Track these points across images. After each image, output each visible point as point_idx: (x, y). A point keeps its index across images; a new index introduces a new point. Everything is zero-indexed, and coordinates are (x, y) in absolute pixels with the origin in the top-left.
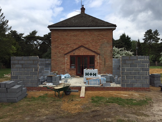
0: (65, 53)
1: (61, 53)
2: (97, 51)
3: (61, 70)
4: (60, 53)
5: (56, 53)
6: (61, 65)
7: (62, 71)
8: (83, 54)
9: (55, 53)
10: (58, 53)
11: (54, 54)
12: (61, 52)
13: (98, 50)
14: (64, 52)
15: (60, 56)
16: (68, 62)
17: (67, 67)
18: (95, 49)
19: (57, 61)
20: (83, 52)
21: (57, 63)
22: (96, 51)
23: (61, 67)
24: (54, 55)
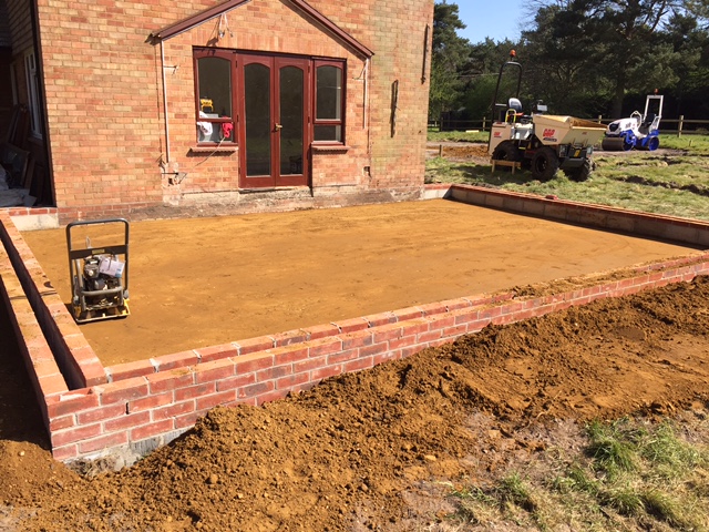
0: (160, 22)
1: (120, 24)
2: (360, 32)
3: (136, 155)
4: (120, 18)
5: (84, 20)
6: (126, 115)
7: (138, 166)
8: (280, 45)
9: (74, 19)
10: (102, 15)
11: (66, 24)
12: (120, 11)
13: (364, 23)
14: (145, 13)
15: (120, 41)
16: (185, 99)
17: (181, 133)
18: (347, 15)
19: (93, 83)
20: (279, 29)
21: (93, 102)
22: (354, 31)
23: (129, 136)
24: (69, 31)
